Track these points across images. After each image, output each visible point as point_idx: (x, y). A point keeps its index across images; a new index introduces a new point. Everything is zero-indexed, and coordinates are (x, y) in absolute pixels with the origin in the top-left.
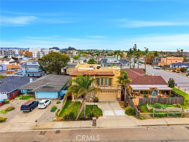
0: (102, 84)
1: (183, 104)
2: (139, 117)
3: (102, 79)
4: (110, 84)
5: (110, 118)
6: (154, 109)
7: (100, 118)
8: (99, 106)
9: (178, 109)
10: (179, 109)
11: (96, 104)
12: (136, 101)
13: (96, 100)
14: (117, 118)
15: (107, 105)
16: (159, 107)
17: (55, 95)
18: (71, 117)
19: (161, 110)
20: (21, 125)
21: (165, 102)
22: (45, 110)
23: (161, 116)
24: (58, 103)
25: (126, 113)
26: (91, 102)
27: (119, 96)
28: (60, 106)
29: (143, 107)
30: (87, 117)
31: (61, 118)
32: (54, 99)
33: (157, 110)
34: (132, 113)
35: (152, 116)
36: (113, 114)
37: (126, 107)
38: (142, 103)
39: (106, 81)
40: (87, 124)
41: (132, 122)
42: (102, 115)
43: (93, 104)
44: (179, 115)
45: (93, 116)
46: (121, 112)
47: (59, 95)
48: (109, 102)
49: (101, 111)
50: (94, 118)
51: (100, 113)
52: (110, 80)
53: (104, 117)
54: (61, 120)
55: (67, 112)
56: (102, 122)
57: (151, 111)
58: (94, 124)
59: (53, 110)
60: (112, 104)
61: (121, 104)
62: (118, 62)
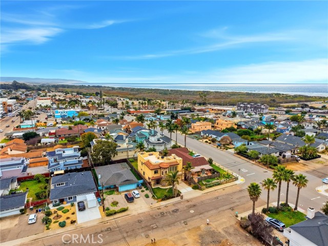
1: (220, 177)
4: (176, 171)
5: (186, 194)
6: (207, 183)
9: (218, 181)
11: (171, 186)
12: (196, 180)
14: (190, 192)
15: (178, 186)
16: (209, 182)
17: (134, 186)
19: (210, 183)
21: (210, 178)
23: (211, 187)
24: (143, 191)
25: (193, 188)
26: (167, 186)
27: (183, 178)
28: (149, 193)
29: (200, 183)
31: (161, 199)
33: (209, 183)
34: (195, 188)
35: (207, 187)
36: (186, 191)
37: (191, 185)
38: (200, 180)
40: (177, 199)
41: (198, 193)
42: (181, 193)
44: (219, 184)
46: (190, 189)
47: (137, 186)
52: (176, 167)
56: (184, 196)
57: (206, 185)
58: (182, 198)
59: (147, 196)
60: (181, 185)
61: (186, 183)
62: (162, 141)
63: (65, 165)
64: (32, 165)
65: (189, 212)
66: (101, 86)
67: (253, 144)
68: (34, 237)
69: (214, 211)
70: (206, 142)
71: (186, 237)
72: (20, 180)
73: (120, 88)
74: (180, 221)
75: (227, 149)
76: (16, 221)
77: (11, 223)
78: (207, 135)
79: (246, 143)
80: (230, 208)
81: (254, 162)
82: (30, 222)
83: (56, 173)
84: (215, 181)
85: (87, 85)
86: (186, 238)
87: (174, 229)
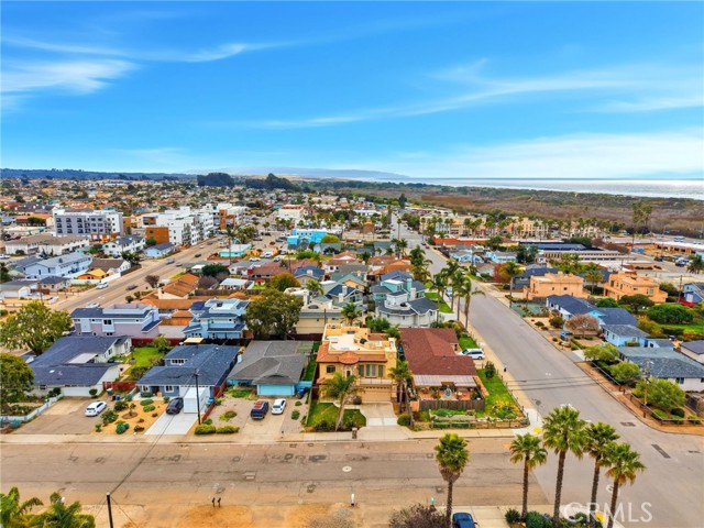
0: (368, 374)
1: (482, 409)
2: (413, 428)
3: (368, 366)
4: (381, 375)
5: (375, 429)
6: (437, 417)
7: (362, 429)
8: (362, 412)
10: (471, 418)
11: (357, 407)
12: (415, 405)
13: (358, 402)
14: (385, 429)
15: (374, 410)
16: (443, 415)
17: (289, 391)
18: (324, 427)
19: (446, 418)
20: (261, 437)
22: (283, 416)
23: (441, 427)
24: (298, 404)
25: (399, 422)
26: (350, 403)
27: (394, 395)
28: (304, 410)
29: (424, 414)
30: (344, 427)
31: (311, 428)
32: (288, 397)
33: (441, 419)
34: (405, 422)
35: (431, 426)
36: (380, 424)
37: (401, 412)
38: (423, 407)
39: (374, 370)
40: (347, 436)
41: (405, 433)
42: (365, 425)
43: (353, 407)
44: (465, 427)
45: (353, 426)
46: (393, 420)
47: (296, 391)
48: (378, 404)
49: (365, 419)
50: (354, 429)
51: (363, 421)
52: (381, 368)
53: (367, 427)
54: (312, 431)
55: (317, 420)
56: (364, 434)
58: (355, 436)
59: (295, 416)
60: (382, 408)
61: (395, 408)
62: (409, 307)
63: (209, 329)
64: (175, 321)
65: (340, 468)
66: (425, 185)
67: (656, 346)
68: (72, 437)
69: (394, 483)
70: (539, 324)
71: (285, 516)
72: (137, 343)
73: (460, 189)
74: (303, 481)
75: (574, 349)
76: (75, 407)
77: (69, 408)
78: (557, 307)
79: (642, 341)
80: (437, 487)
81: (617, 393)
82: (88, 413)
83: (189, 340)
84: (461, 417)
85: (398, 183)
86: (282, 518)
87: (280, 493)
